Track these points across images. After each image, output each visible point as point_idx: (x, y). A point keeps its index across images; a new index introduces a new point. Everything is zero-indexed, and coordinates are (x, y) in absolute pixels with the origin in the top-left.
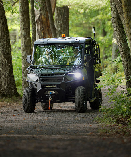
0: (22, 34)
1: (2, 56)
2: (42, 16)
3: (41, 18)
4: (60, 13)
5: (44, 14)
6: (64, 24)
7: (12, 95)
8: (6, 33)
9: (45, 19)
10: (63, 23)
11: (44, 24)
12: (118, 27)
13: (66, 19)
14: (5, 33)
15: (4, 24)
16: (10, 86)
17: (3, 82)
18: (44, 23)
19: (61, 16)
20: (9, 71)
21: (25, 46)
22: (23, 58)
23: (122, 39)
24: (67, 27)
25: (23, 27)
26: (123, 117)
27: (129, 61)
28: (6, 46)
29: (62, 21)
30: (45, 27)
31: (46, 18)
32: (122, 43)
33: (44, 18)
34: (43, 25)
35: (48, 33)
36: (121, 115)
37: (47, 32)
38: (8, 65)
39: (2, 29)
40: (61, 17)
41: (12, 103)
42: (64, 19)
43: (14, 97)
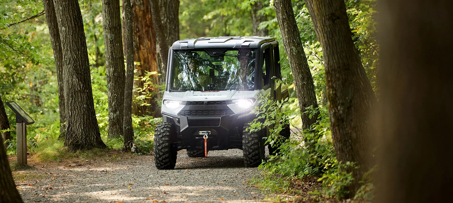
0: (107, 37)
1: (74, 76)
2: (137, 7)
3: (135, 11)
4: (163, 3)
5: (140, 4)
6: (170, 23)
7: (92, 145)
8: (80, 36)
9: (141, 13)
10: (168, 21)
11: (141, 21)
12: (285, 19)
13: (174, 15)
14: (78, 35)
15: (76, 20)
16: (89, 129)
17: (76, 122)
18: (140, 19)
19: (166, 8)
20: (87, 103)
21: (113, 59)
22: (110, 81)
23: (293, 41)
24: (175, 28)
25: (109, 25)
26: (299, 179)
27: (306, 79)
28: (82, 58)
29: (167, 17)
30: (142, 26)
31: (144, 11)
32: (294, 49)
33: (140, 10)
34: (138, 23)
35: (148, 37)
36: (295, 175)
37: (146, 36)
38: (84, 92)
39: (74, 29)
40: (165, 11)
41: (93, 158)
42: (170, 14)
43: (96, 149)
